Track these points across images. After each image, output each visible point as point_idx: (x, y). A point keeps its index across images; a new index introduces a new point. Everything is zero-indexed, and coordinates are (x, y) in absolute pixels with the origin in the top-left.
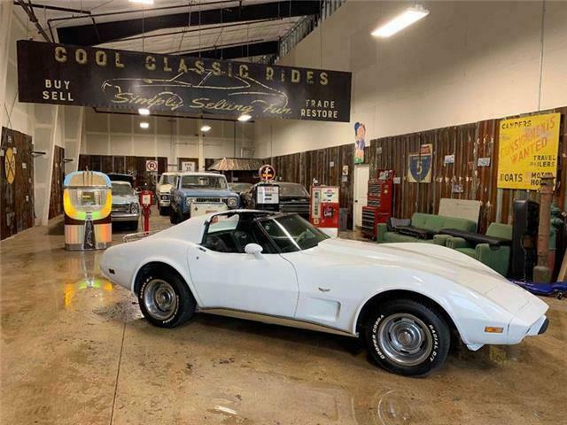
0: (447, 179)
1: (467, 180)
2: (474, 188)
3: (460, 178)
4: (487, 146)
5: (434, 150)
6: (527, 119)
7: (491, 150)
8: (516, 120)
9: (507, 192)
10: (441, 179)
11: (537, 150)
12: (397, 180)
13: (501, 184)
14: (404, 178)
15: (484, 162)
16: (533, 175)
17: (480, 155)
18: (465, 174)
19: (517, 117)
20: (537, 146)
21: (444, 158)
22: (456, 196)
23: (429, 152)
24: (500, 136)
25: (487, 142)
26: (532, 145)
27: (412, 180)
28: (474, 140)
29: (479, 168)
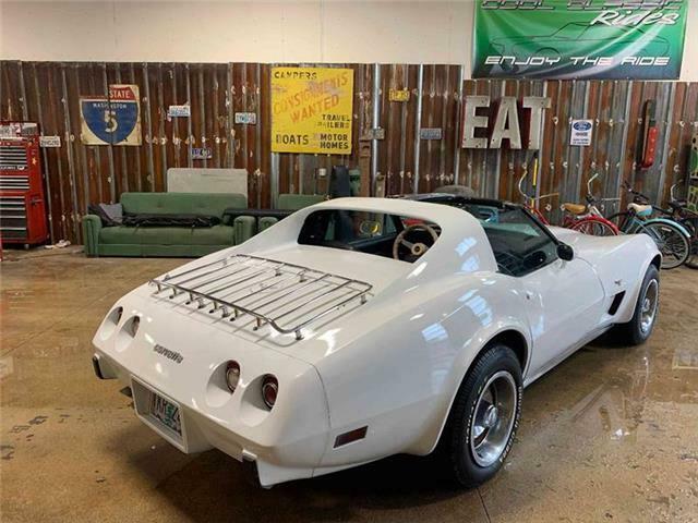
0: (176, 141)
1: (218, 141)
2: (230, 153)
3: (204, 140)
4: (248, 98)
5: (142, 95)
6: (311, 70)
7: (256, 103)
8: (295, 69)
9: (285, 156)
10: (164, 141)
11: (326, 108)
12: (50, 141)
13: (277, 147)
14: (70, 138)
15: (247, 118)
16: (323, 137)
17: (238, 108)
18: (213, 133)
19: (297, 66)
20: (326, 103)
21: (167, 109)
22: (198, 163)
23: (132, 97)
24: (272, 87)
25: (248, 91)
26: (319, 103)
27: (93, 140)
28: (224, 87)
29: (238, 127)
